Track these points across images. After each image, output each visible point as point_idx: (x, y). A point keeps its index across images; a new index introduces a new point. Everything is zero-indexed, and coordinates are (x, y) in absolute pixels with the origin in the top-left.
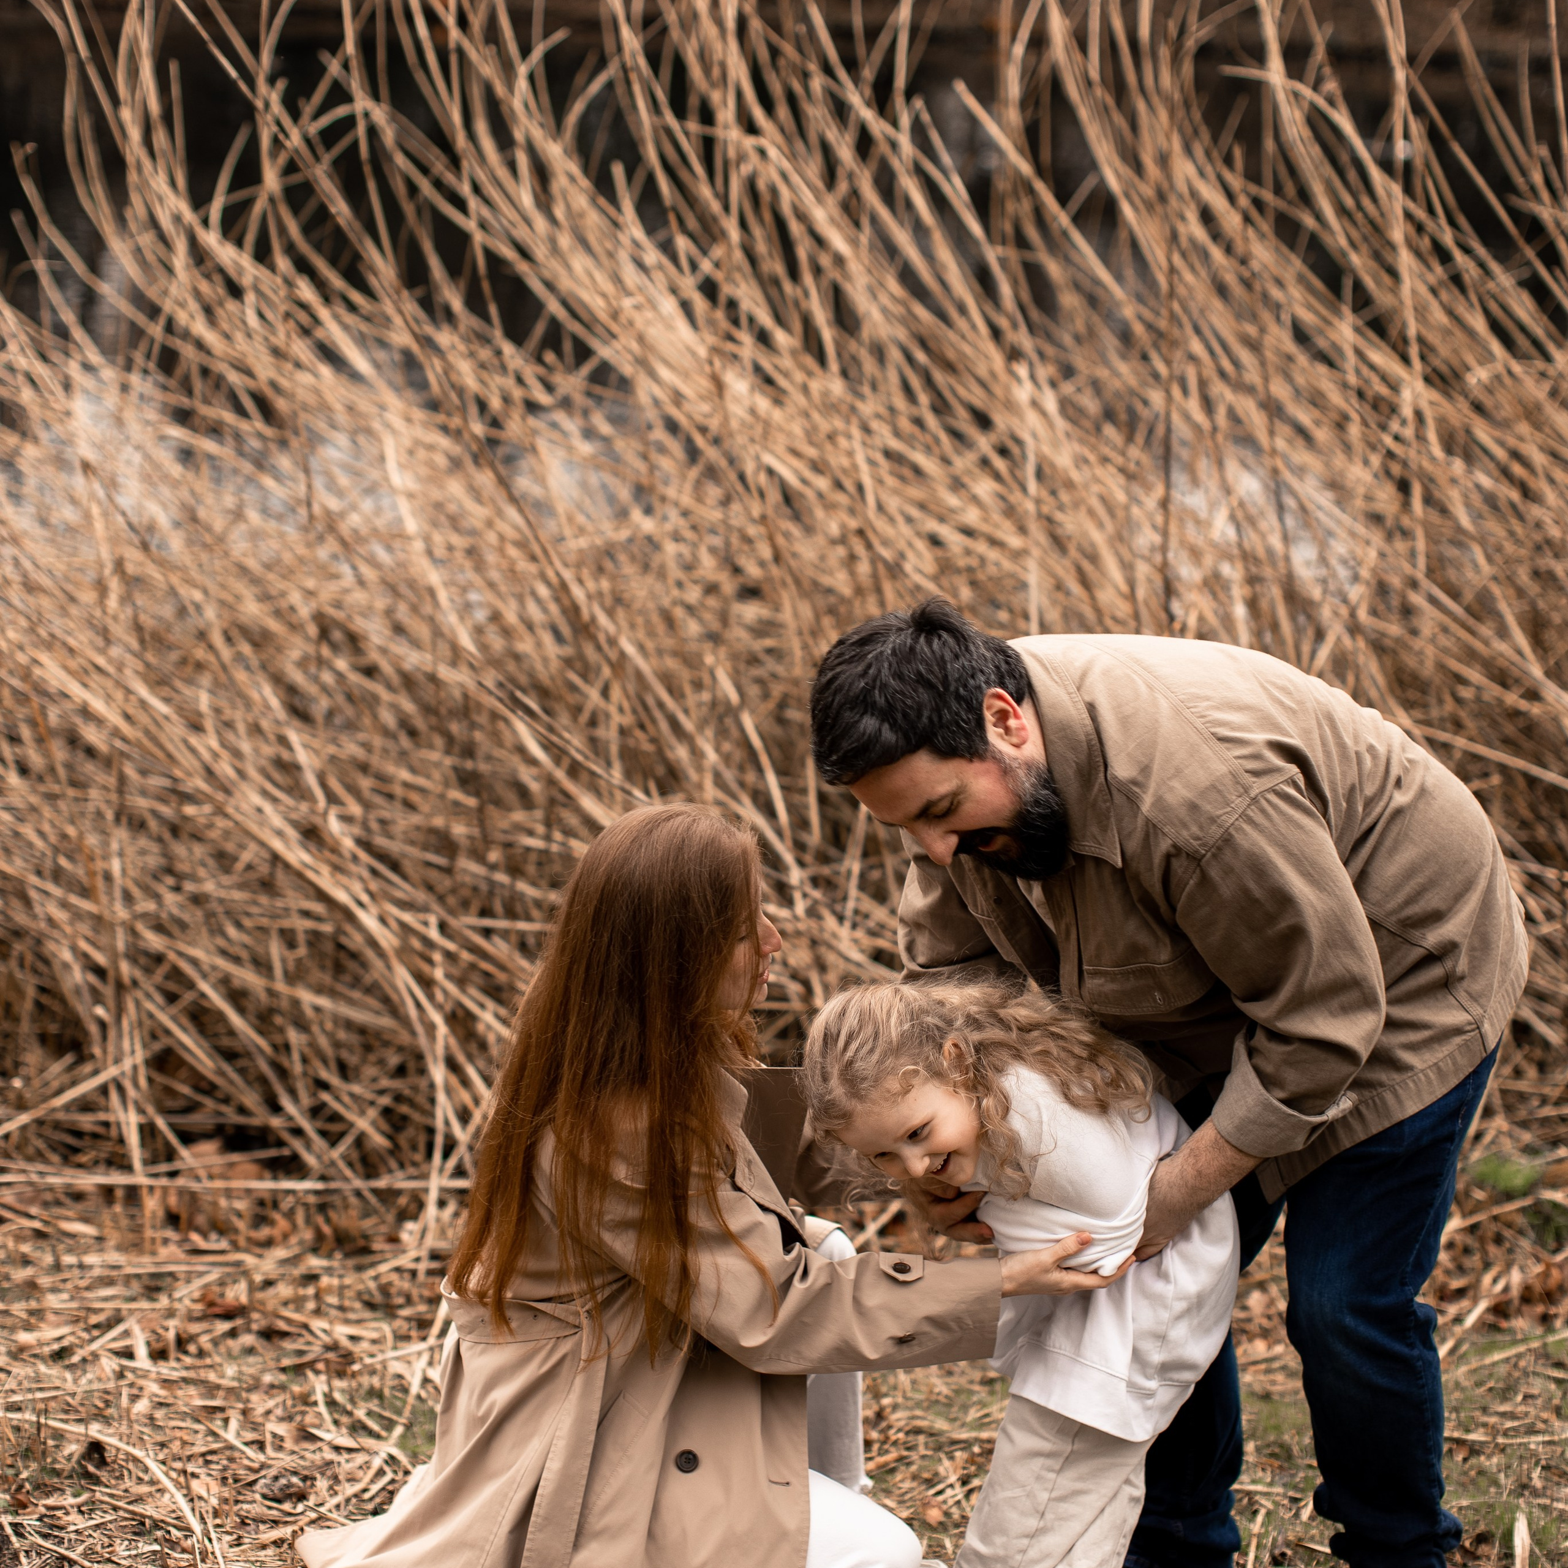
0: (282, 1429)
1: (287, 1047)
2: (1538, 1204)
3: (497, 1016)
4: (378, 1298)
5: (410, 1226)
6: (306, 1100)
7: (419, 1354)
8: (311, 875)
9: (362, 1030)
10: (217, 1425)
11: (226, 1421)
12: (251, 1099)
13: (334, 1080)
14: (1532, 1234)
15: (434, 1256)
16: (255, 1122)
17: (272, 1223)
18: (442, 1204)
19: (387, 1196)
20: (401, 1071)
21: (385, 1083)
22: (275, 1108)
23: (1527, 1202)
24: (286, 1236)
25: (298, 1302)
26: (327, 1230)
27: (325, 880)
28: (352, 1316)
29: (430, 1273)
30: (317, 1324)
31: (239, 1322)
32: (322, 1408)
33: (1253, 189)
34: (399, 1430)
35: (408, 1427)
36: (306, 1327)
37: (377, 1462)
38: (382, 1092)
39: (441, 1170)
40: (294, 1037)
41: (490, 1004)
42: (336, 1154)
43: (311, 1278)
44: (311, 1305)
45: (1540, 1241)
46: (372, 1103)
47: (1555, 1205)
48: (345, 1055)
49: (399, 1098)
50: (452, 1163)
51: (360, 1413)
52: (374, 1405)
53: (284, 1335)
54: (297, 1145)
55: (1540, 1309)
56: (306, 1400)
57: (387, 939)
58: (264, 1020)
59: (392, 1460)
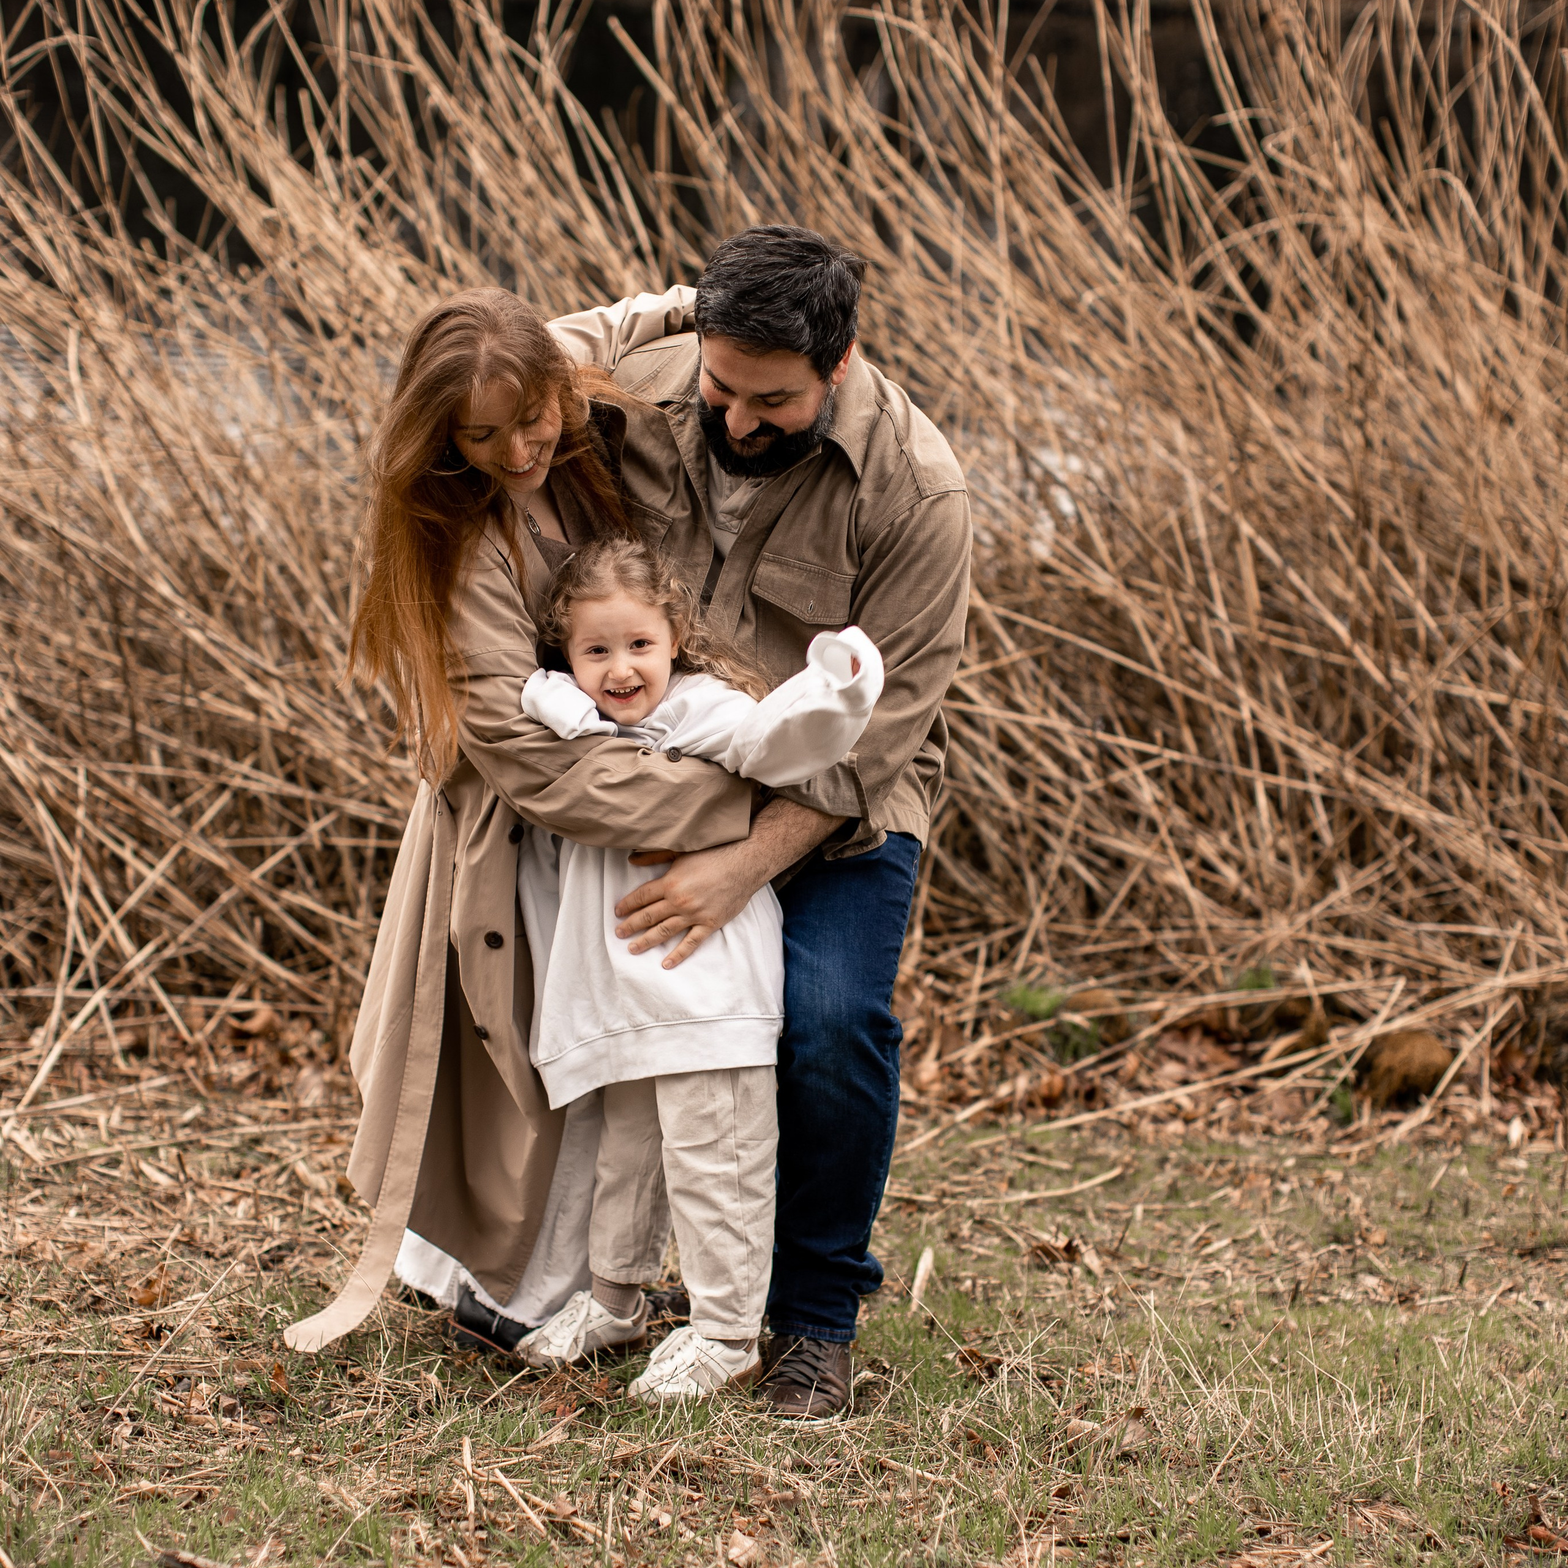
2: (1060, 1025)
14: (1051, 1052)
19: (23, 1004)
21: (35, 911)
23: (1050, 1023)
33: (887, 120)
39: (67, 982)
45: (1057, 1057)
46: (22, 929)
47: (1076, 1027)
49: (43, 924)
50: (79, 975)
57: (29, 777)
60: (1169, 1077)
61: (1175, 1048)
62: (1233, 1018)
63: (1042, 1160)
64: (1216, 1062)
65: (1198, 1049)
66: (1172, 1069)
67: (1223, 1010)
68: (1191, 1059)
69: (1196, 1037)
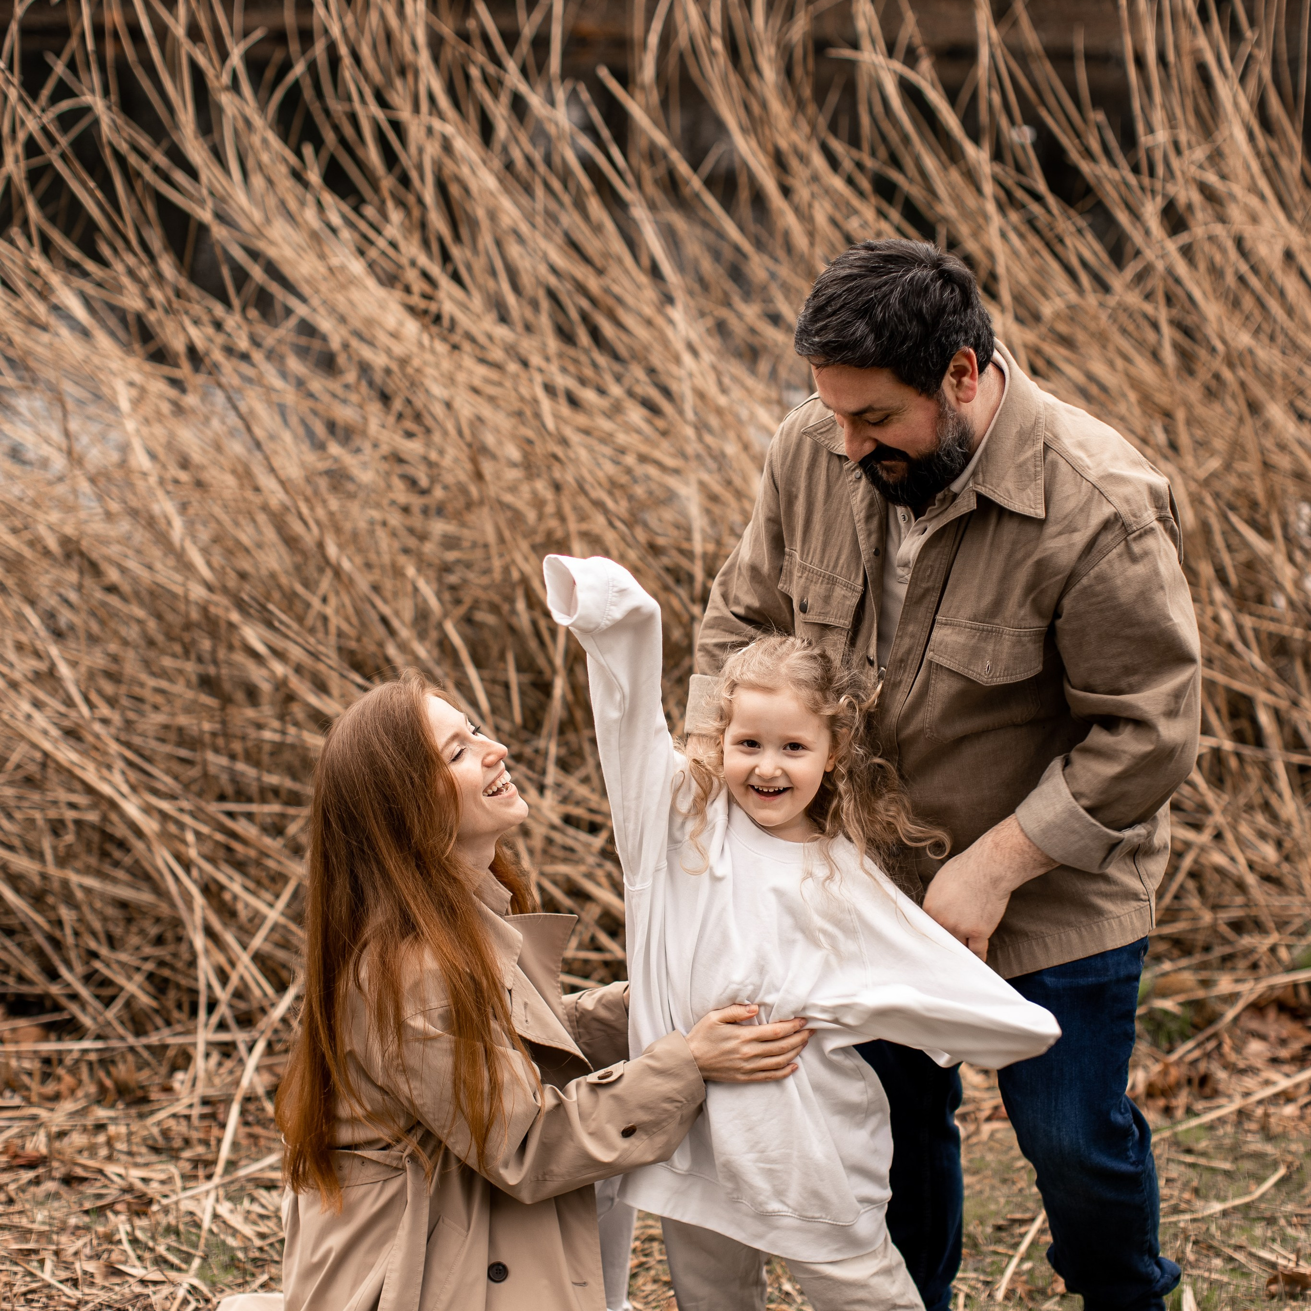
0: (91, 1267)
1: (59, 923)
2: (1151, 1012)
3: (246, 888)
4: (161, 1142)
5: (180, 1076)
6: (80, 969)
7: (207, 1193)
8: (78, 772)
9: (123, 905)
10: (33, 1266)
11: (42, 1262)
12: (31, 969)
13: (104, 951)
14: (1148, 1038)
15: (205, 1102)
16: (37, 990)
17: (59, 1079)
18: (207, 1055)
19: (159, 1051)
20: (159, 941)
21: (148, 950)
22: (53, 975)
24: (72, 1092)
25: (92, 1150)
26: (108, 1083)
27: (90, 775)
28: (139, 1160)
29: (203, 1117)
30: (111, 1169)
31: (41, 1170)
32: (126, 1246)
33: (855, 153)
34: (196, 1263)
35: (205, 1259)
36: (101, 1171)
37: (181, 1293)
38: (146, 959)
39: (206, 1025)
40: (66, 914)
41: (238, 877)
42: (111, 1014)
43: (100, 1127)
44: (104, 1152)
45: (1155, 1044)
46: (138, 969)
47: (1166, 1012)
48: (111, 927)
49: (162, 963)
50: (215, 1019)
51: (161, 1249)
52: (172, 1241)
53: (83, 1180)
54: (74, 1008)
55: (1161, 1102)
56: (110, 1238)
57: (150, 825)
58: (38, 899)
59: (193, 1289)
60: (1257, 1055)
61: (1254, 1025)
62: (1304, 993)
63: (1202, 1161)
64: (1297, 1038)
65: (1276, 1025)
66: (1255, 1047)
67: (1295, 986)
68: (1272, 1034)
69: (1272, 1014)
